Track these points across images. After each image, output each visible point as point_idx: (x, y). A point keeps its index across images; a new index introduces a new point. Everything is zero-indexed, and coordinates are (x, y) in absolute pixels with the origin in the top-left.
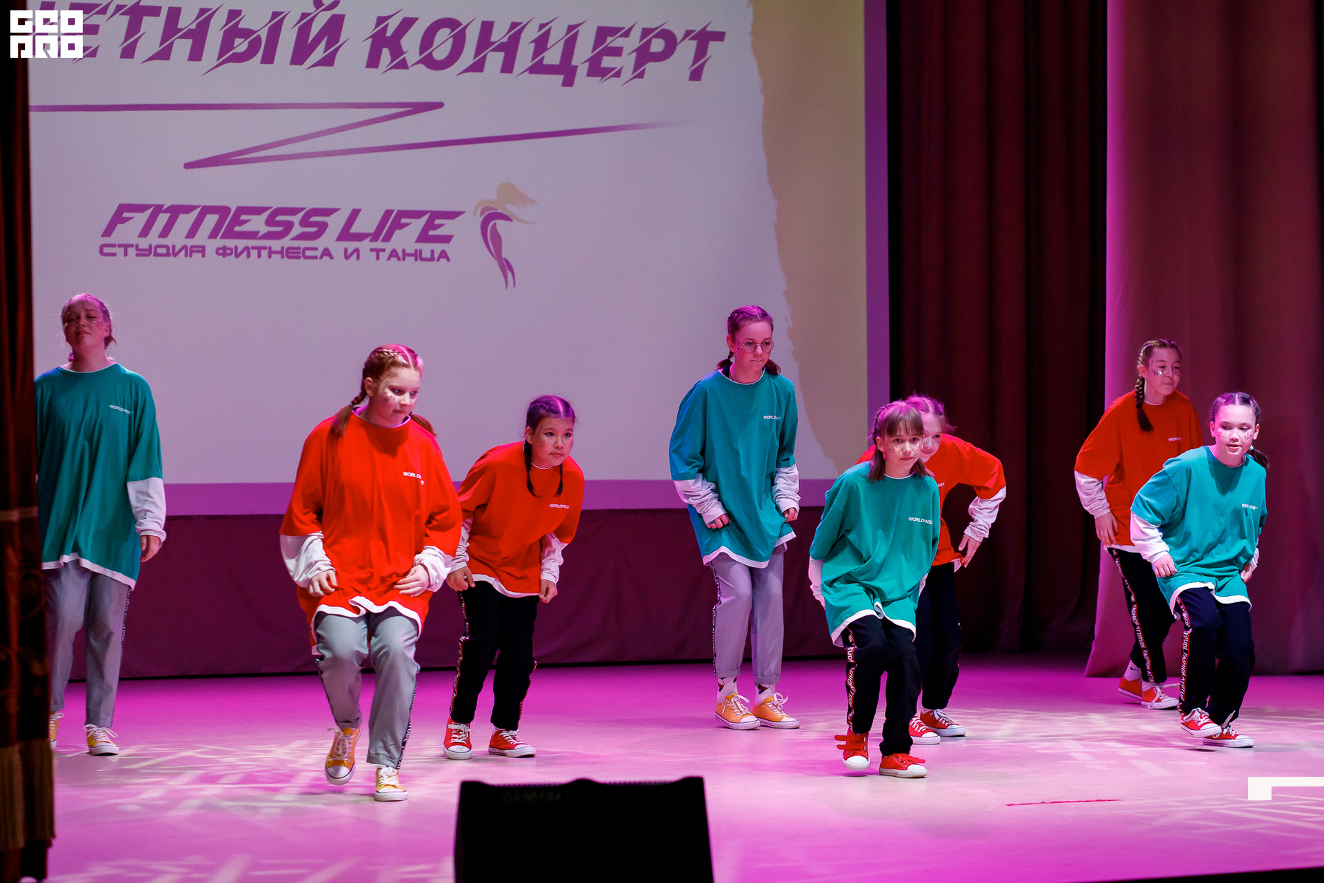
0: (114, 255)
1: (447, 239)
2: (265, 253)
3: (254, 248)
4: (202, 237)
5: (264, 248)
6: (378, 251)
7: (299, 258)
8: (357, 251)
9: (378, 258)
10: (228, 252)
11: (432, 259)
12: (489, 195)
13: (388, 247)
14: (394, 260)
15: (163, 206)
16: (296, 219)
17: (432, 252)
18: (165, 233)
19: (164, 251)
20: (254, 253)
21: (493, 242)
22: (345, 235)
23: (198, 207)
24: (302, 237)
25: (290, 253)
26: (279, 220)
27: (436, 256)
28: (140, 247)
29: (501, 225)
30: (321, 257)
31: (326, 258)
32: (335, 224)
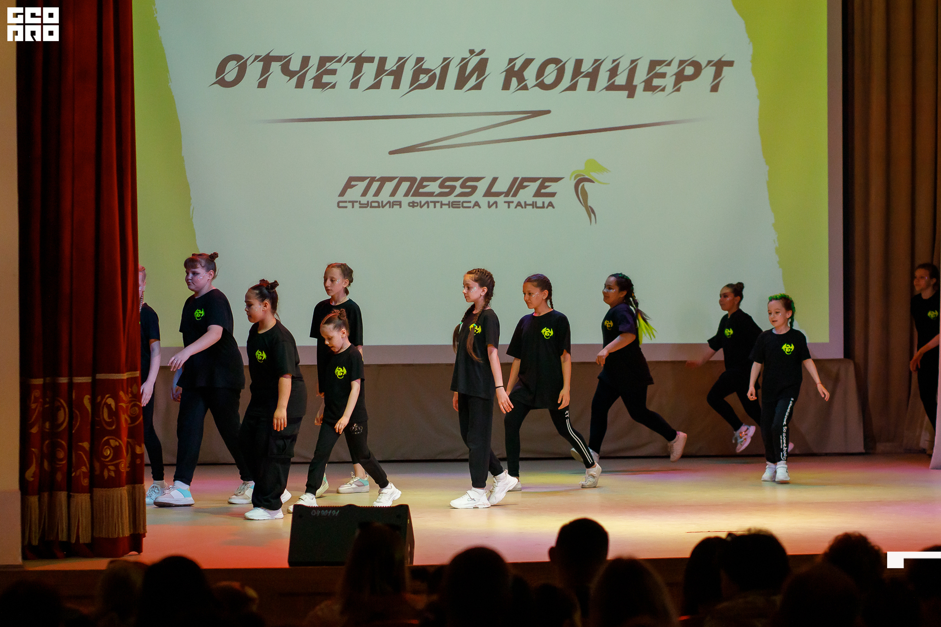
0: (346, 207)
1: (553, 195)
2: (438, 205)
3: (431, 202)
4: (399, 196)
5: (438, 202)
6: (509, 203)
7: (459, 207)
8: (496, 203)
9: (509, 207)
10: (416, 204)
11: (543, 207)
12: (580, 167)
13: (516, 200)
14: (519, 208)
15: (376, 177)
16: (458, 184)
17: (543, 203)
18: (377, 194)
19: (376, 204)
20: (432, 205)
21: (582, 196)
22: (488, 193)
23: (396, 178)
24: (462, 195)
25: (454, 205)
26: (447, 184)
27: (546, 205)
28: (361, 202)
29: (587, 185)
30: (473, 207)
31: (476, 207)
32: (482, 186)
